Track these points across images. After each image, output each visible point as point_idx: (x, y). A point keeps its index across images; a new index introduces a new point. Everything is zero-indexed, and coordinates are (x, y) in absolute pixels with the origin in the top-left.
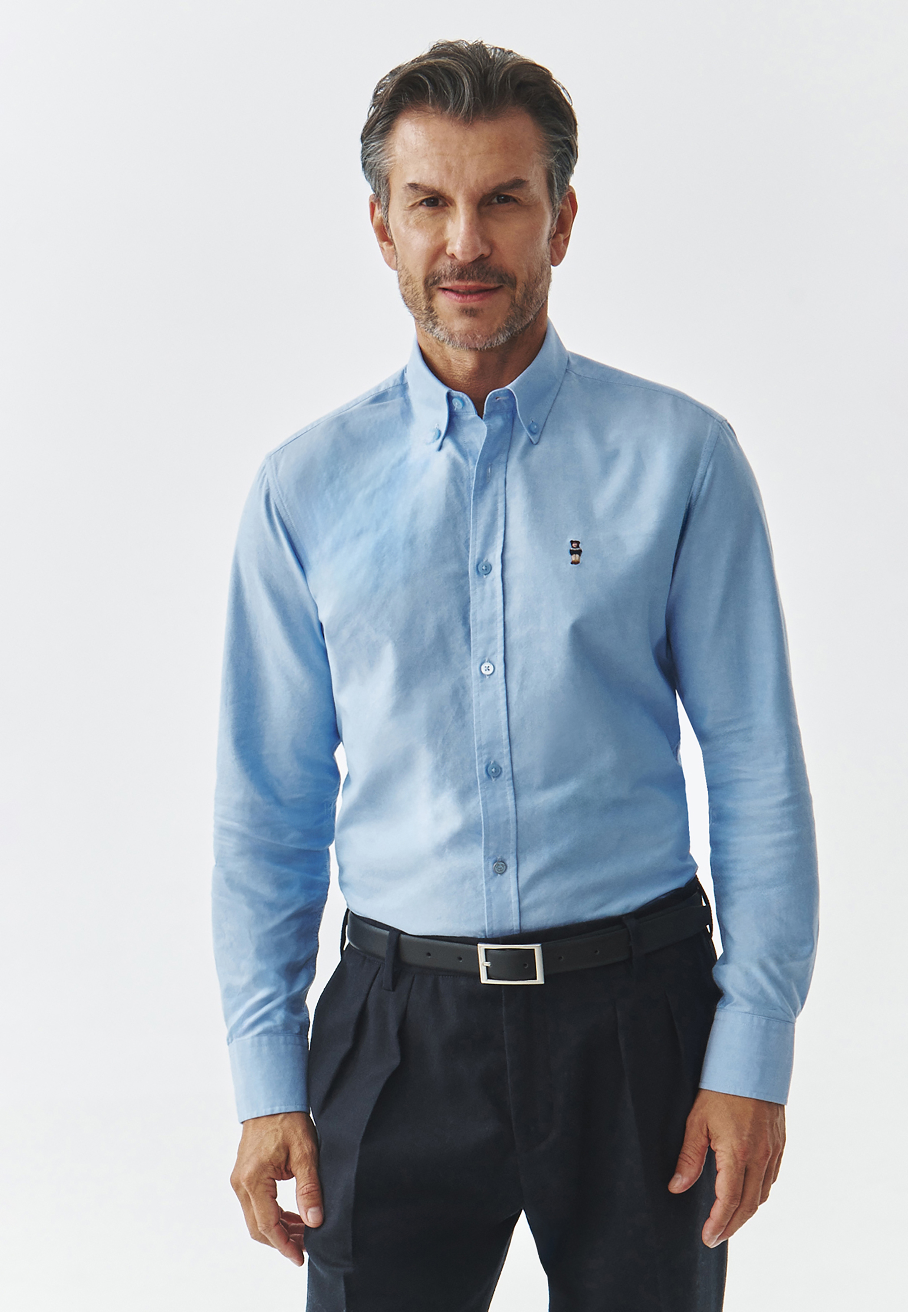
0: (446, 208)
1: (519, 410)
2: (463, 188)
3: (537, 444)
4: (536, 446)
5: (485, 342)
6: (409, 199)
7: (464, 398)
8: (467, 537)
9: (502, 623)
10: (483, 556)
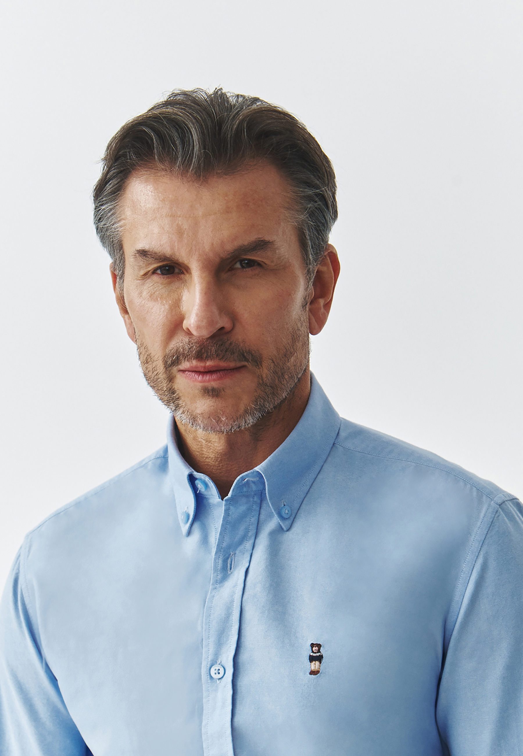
0: (182, 276)
1: (269, 493)
2: (197, 253)
3: (288, 530)
4: (288, 533)
5: (232, 424)
6: (140, 268)
7: (206, 480)
10: (217, 657)
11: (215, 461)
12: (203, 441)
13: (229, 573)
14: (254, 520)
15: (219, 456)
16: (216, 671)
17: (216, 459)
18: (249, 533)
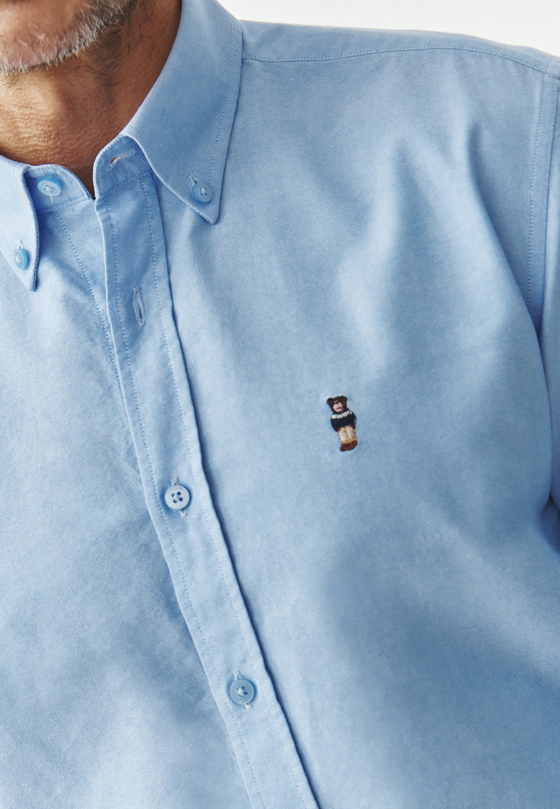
1: (157, 171)
3: (218, 221)
4: (218, 226)
5: (57, 46)
7: (58, 172)
8: (127, 443)
9: (240, 601)
10: (168, 474)
11: (46, 139)
12: (14, 109)
13: (141, 325)
14: (155, 222)
15: (50, 129)
16: (175, 497)
17: (47, 134)
18: (154, 247)
